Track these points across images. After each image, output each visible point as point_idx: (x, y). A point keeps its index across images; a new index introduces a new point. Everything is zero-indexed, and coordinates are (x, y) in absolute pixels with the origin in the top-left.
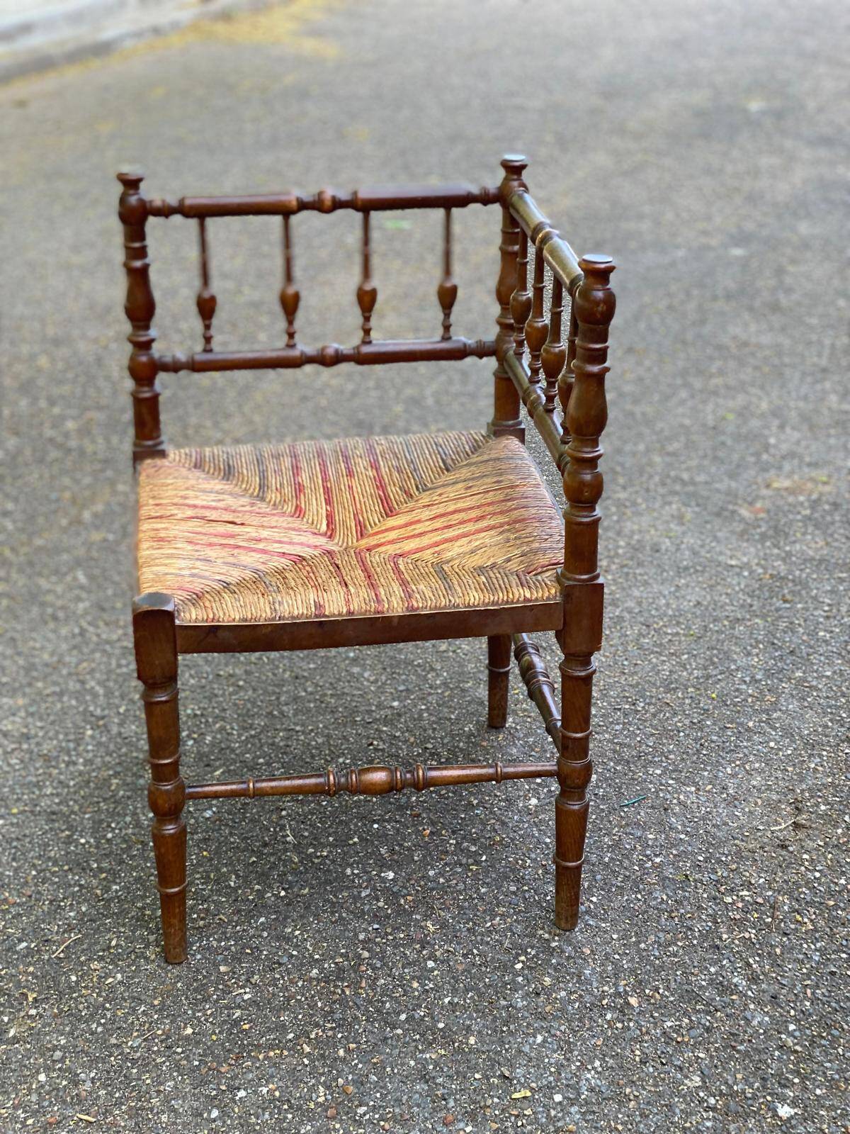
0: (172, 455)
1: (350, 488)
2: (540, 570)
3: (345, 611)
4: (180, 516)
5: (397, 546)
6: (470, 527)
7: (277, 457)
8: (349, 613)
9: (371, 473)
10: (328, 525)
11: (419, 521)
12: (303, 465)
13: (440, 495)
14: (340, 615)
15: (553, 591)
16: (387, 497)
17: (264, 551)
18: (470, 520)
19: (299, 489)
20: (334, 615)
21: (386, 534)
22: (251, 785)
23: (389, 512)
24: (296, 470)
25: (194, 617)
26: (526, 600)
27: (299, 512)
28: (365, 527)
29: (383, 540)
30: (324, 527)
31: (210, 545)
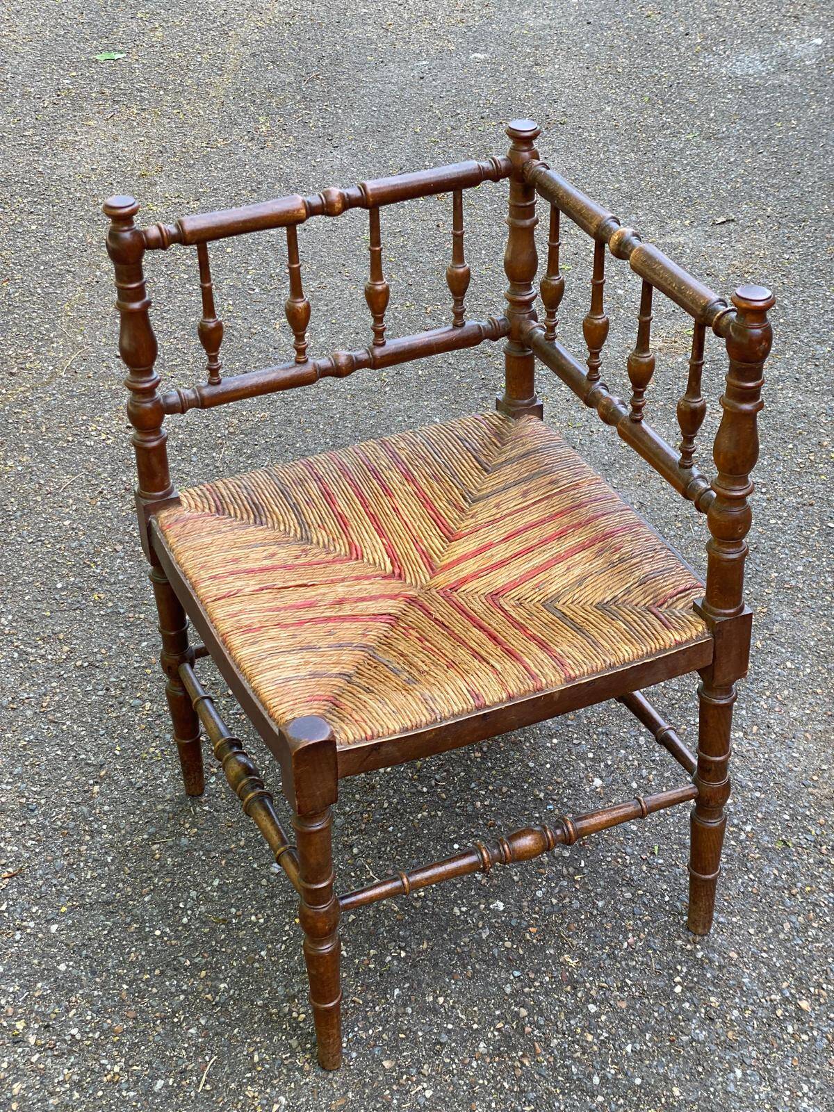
0: (183, 499)
1: (396, 510)
2: (670, 601)
3: (504, 696)
4: (247, 590)
5: (485, 580)
6: (556, 548)
7: (301, 482)
8: (510, 698)
9: (410, 488)
10: (392, 563)
11: (490, 546)
12: (334, 489)
13: (497, 506)
14: (501, 701)
15: (700, 629)
16: (438, 515)
17: (353, 618)
18: (550, 539)
19: (342, 521)
20: (495, 704)
21: (462, 566)
22: (405, 880)
23: (451, 537)
24: (328, 496)
25: (351, 738)
26: (678, 644)
27: (355, 553)
28: (431, 556)
29: (463, 574)
30: (389, 567)
31: (301, 623)
